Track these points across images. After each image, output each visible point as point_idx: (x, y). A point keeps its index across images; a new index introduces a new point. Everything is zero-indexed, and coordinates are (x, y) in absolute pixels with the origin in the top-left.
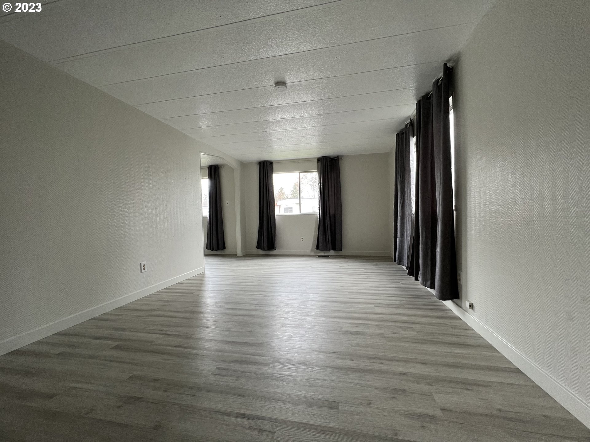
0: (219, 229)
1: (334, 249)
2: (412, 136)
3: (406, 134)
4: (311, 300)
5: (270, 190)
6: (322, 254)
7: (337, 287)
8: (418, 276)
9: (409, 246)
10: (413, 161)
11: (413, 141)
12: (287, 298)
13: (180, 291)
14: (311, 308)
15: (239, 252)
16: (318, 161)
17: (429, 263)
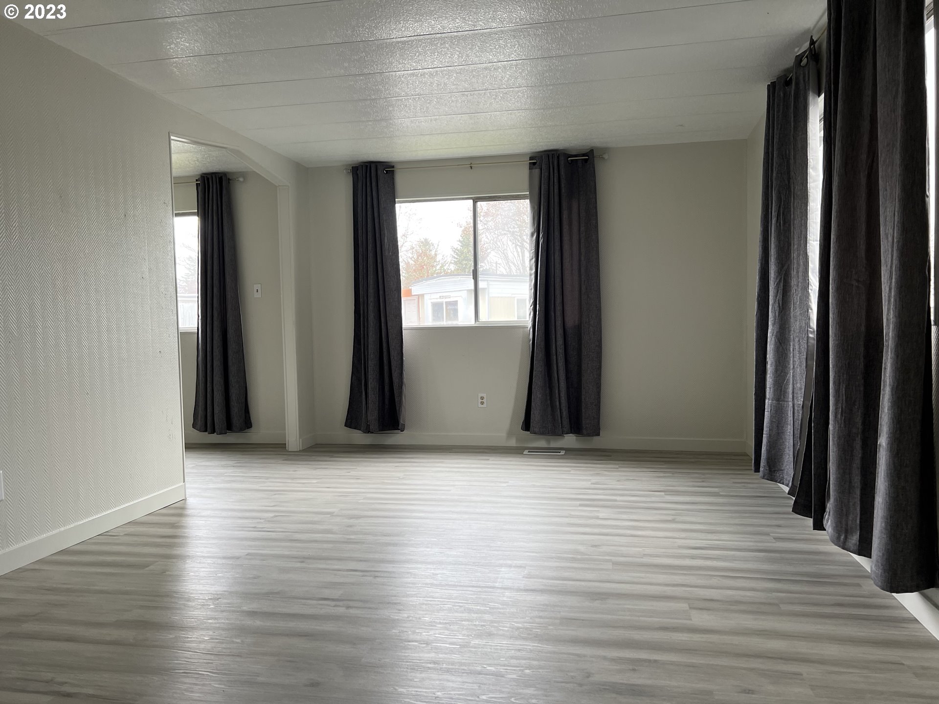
0: (233, 369)
1: (576, 428)
2: (814, 92)
3: (797, 84)
4: (501, 588)
5: (386, 253)
6: (542, 443)
7: (581, 548)
8: (822, 517)
9: (798, 425)
10: (815, 169)
11: (816, 108)
12: (428, 581)
13: (109, 559)
14: (500, 613)
15: (293, 438)
16: (532, 165)
17: (857, 480)
